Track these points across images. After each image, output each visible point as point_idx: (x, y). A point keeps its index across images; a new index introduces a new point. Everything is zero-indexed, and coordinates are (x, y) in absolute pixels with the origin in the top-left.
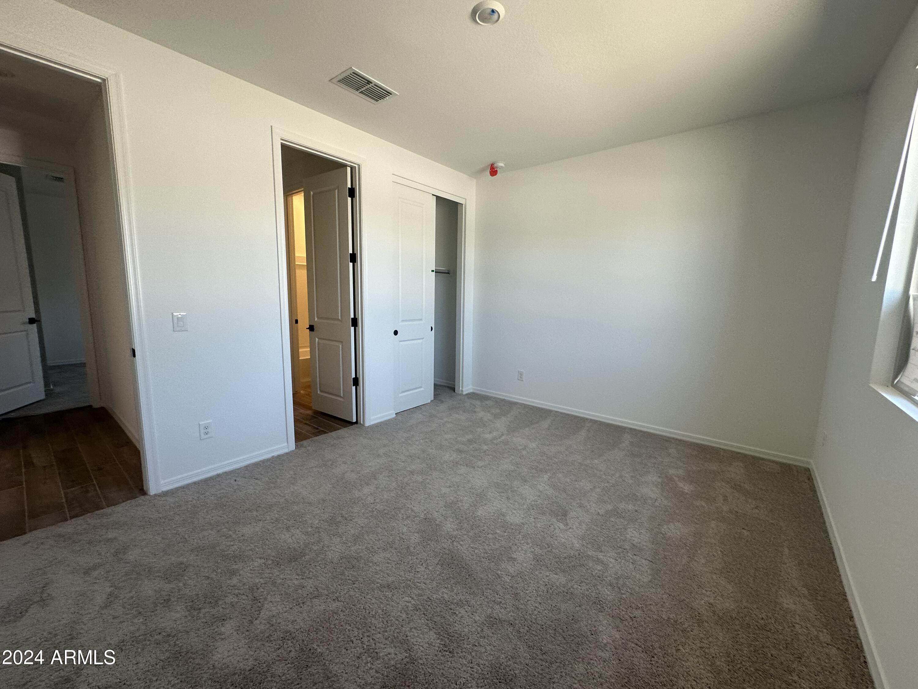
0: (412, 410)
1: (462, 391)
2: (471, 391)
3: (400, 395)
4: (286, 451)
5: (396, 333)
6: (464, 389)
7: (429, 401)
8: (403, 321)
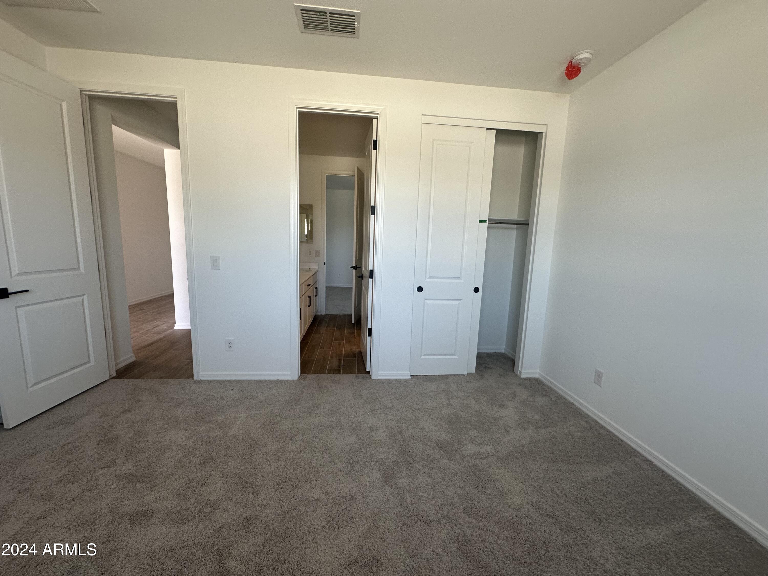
0: (434, 377)
1: (520, 372)
2: (537, 376)
3: (423, 357)
4: (289, 378)
5: (420, 289)
6: (523, 371)
7: (465, 373)
8: (431, 277)
